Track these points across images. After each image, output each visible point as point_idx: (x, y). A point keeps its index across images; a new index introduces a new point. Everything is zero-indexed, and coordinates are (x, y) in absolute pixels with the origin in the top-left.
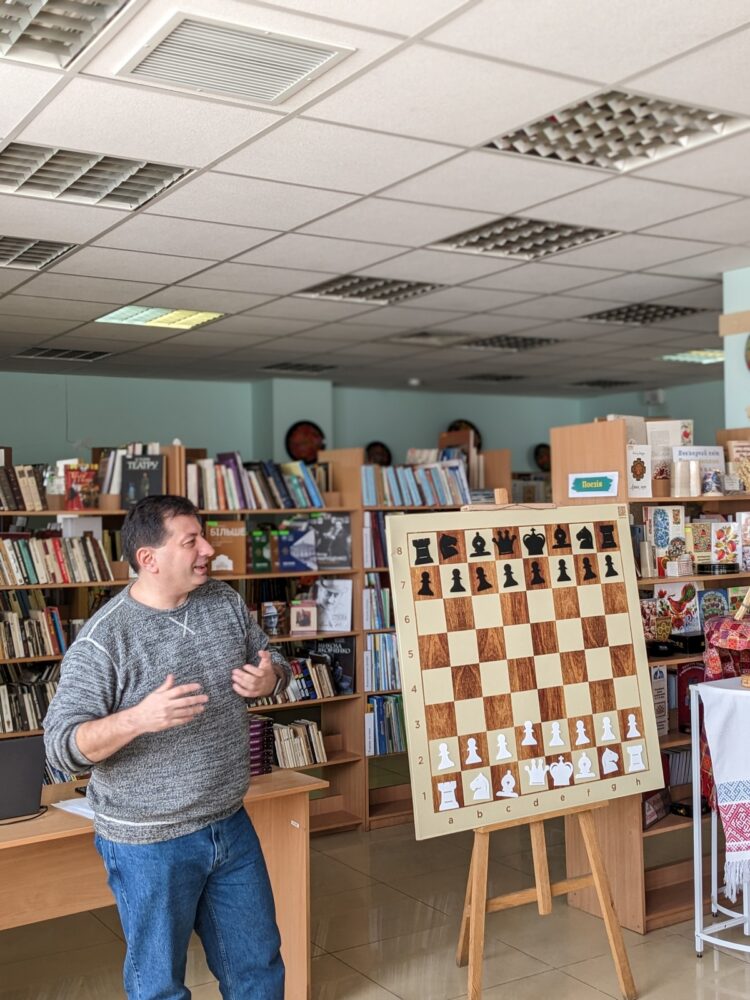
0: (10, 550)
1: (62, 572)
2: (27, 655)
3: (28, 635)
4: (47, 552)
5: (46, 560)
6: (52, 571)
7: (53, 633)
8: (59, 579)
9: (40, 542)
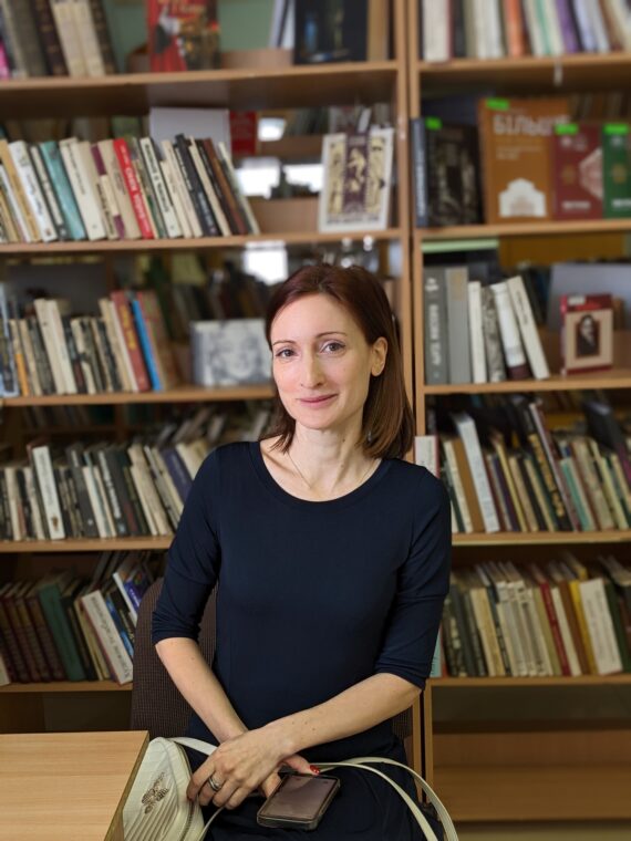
0: (23, 165)
1: (136, 213)
2: (82, 389)
3: (81, 347)
4: (102, 170)
5: (99, 188)
6: (114, 212)
7: (133, 345)
8: (132, 230)
9: (86, 146)
